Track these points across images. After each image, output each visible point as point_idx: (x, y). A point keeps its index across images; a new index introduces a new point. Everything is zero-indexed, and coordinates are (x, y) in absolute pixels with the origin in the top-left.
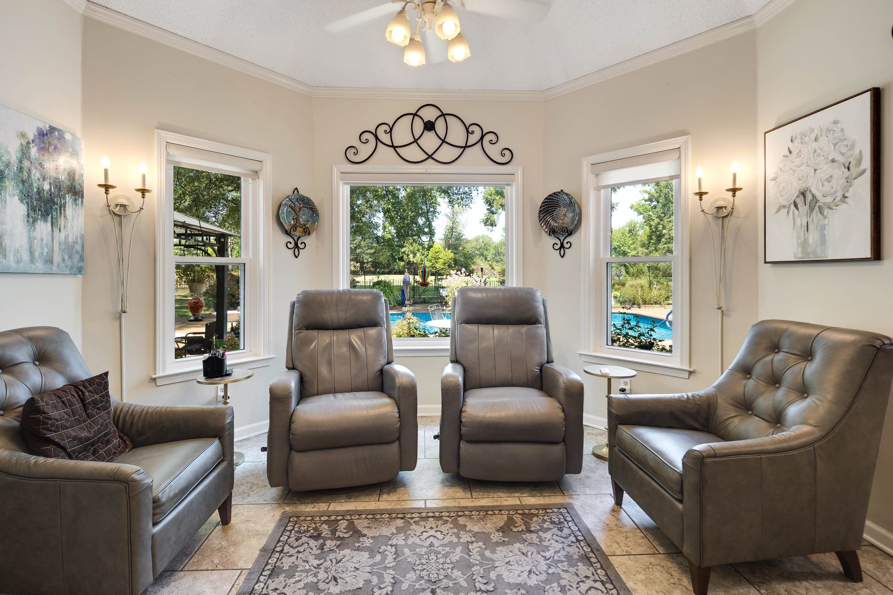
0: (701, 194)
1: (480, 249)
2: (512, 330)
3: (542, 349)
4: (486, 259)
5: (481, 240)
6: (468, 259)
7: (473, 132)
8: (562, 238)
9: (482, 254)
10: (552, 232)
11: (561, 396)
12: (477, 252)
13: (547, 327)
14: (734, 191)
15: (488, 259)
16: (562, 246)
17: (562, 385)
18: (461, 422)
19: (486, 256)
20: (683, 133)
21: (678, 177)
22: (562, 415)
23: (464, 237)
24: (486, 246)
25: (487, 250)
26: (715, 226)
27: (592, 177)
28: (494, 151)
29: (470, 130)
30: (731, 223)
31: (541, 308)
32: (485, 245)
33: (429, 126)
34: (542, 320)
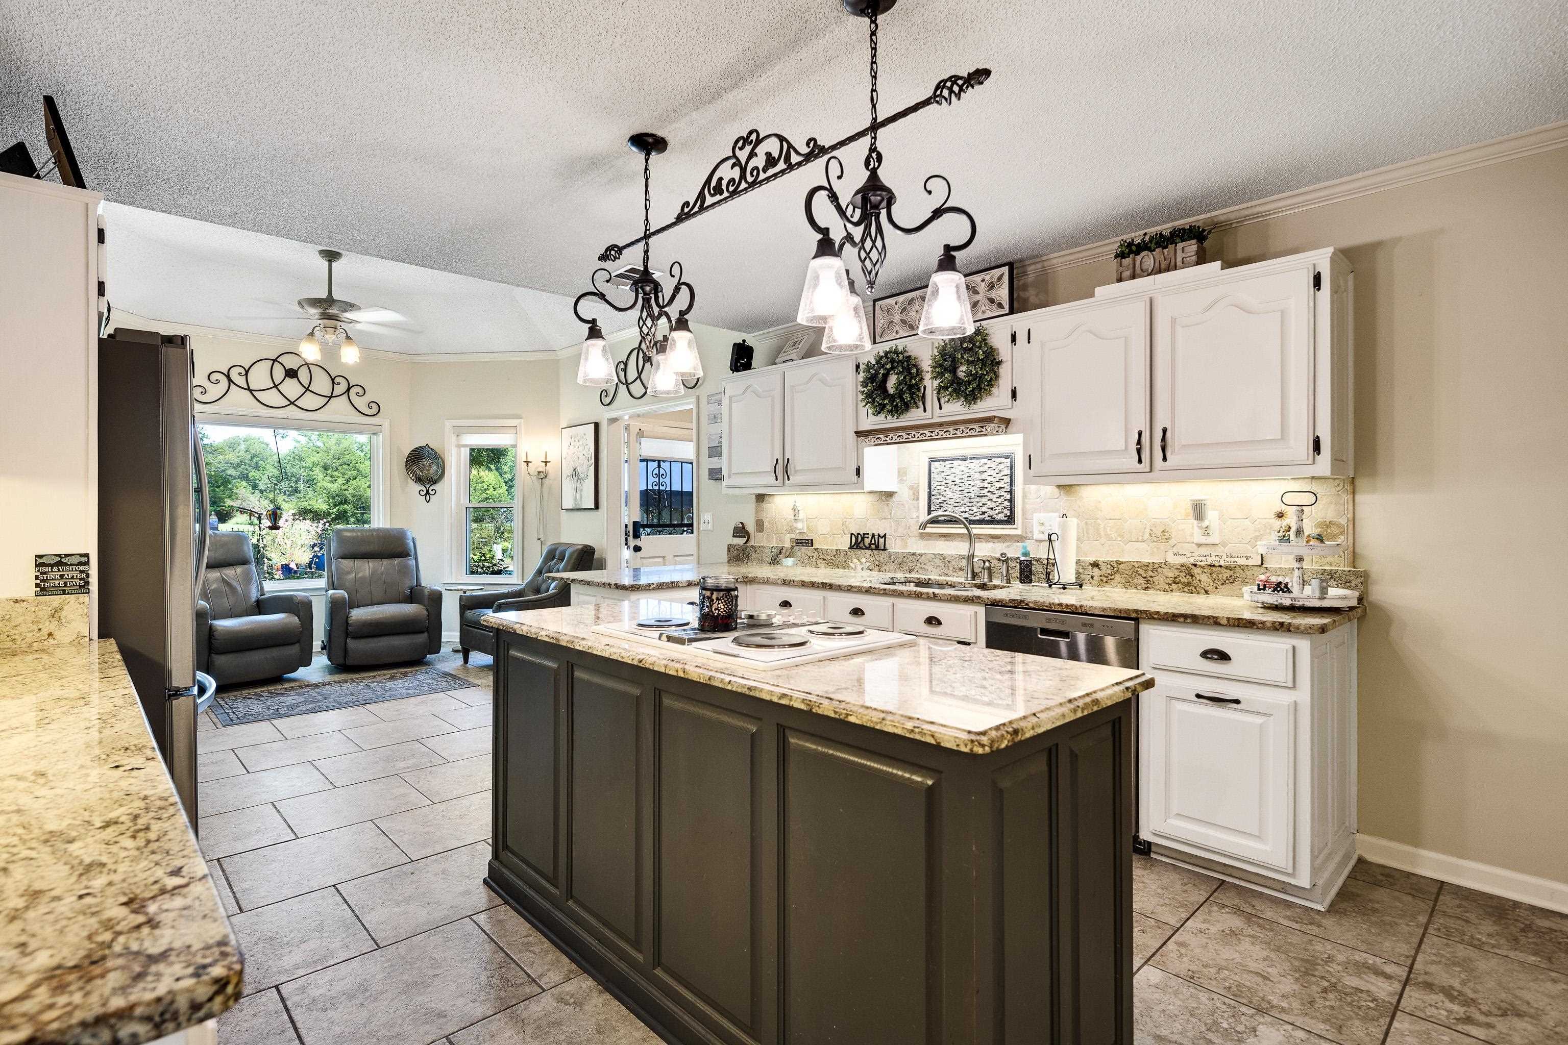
0: (527, 463)
1: (238, 465)
2: (385, 562)
3: (412, 576)
4: (255, 487)
5: (243, 447)
6: (218, 487)
7: (339, 383)
8: (428, 486)
9: (245, 477)
10: (419, 480)
11: (426, 602)
12: (231, 472)
13: (416, 559)
14: (546, 463)
15: (261, 486)
16: (428, 492)
17: (426, 593)
18: (348, 624)
19: (255, 480)
20: (519, 417)
21: (514, 446)
22: (426, 613)
23: (206, 441)
24: (255, 460)
25: (257, 467)
26: (537, 484)
27: (454, 437)
28: (360, 403)
29: (336, 381)
30: (547, 481)
31: (412, 544)
32: (252, 458)
33: (291, 373)
34: (413, 553)
